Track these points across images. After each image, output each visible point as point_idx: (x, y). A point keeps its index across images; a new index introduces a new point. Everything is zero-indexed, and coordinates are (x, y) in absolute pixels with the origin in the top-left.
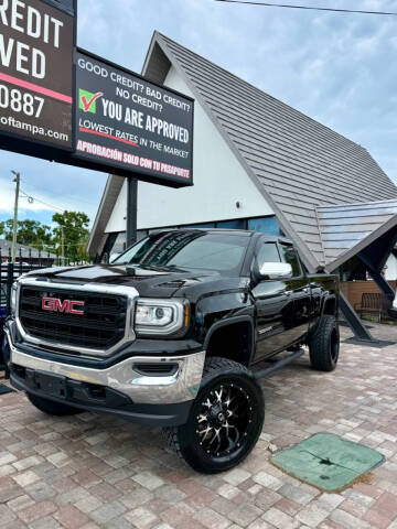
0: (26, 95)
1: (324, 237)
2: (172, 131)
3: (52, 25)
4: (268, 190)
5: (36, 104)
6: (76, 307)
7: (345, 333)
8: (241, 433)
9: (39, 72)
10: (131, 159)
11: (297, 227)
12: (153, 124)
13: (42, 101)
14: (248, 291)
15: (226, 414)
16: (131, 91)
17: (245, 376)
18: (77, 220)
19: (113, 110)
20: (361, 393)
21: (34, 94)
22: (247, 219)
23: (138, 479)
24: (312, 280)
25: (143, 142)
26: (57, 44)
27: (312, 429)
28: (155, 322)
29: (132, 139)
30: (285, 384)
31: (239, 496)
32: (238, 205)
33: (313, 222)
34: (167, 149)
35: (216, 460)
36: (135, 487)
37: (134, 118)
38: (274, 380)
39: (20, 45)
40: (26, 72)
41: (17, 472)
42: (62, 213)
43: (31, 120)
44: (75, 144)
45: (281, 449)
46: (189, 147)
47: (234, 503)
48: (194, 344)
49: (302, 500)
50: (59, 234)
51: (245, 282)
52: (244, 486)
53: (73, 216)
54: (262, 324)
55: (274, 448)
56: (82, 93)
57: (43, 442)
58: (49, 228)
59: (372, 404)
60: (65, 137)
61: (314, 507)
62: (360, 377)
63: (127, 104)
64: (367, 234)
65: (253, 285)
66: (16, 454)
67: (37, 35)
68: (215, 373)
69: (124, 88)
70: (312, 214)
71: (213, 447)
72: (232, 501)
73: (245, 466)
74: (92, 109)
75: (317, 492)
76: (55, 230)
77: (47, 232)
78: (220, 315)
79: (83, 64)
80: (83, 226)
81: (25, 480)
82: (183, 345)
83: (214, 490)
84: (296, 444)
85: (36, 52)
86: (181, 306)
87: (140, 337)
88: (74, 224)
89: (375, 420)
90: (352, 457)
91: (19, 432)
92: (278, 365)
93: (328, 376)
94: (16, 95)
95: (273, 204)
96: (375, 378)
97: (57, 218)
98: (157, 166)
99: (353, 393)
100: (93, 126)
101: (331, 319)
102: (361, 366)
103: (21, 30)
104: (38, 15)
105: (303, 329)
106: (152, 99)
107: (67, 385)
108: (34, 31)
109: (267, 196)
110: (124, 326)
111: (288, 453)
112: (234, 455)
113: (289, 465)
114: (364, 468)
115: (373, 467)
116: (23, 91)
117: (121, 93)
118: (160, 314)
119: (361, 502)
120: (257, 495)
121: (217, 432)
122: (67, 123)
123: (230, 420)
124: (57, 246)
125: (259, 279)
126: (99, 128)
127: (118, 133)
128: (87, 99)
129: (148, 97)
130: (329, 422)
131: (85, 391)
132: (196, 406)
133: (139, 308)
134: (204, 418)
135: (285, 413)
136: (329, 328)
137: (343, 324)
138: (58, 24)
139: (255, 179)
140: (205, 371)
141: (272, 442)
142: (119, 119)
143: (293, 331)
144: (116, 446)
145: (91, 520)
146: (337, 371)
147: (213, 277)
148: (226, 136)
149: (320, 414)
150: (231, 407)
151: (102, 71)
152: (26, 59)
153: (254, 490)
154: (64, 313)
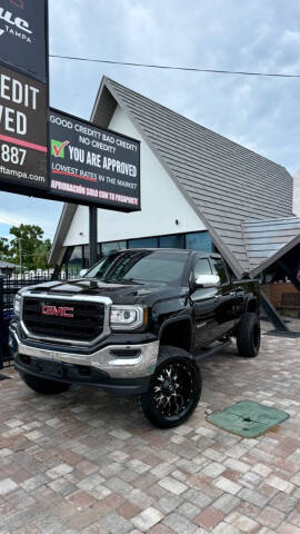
0: (13, 148)
1: (248, 248)
2: (123, 168)
3: (30, 92)
4: (202, 209)
5: (20, 155)
6: (67, 312)
7: (265, 326)
8: (185, 399)
9: (22, 129)
10: (92, 193)
11: (226, 241)
12: (109, 163)
13: (24, 152)
14: (187, 297)
15: (174, 386)
16: (91, 138)
17: (188, 359)
18: (32, 232)
19: (77, 154)
20: (276, 373)
21: (18, 147)
22: (185, 234)
23: (113, 433)
24: (238, 285)
25: (101, 178)
26: (34, 107)
27: (238, 399)
28: (123, 321)
29: (92, 176)
30: (218, 367)
31: (185, 442)
32: (177, 222)
33: (239, 235)
34: (120, 183)
35: (168, 419)
36: (112, 438)
37: (94, 160)
38: (209, 365)
39: (8, 110)
40: (13, 130)
41: (26, 432)
42: (18, 226)
43: (17, 167)
44: (50, 184)
45: (214, 412)
46: (137, 180)
47: (182, 446)
48: (151, 336)
49: (230, 443)
50: (17, 245)
51: (186, 290)
52: (188, 436)
53: (28, 229)
54: (199, 321)
55: (210, 411)
56: (54, 143)
57: (40, 412)
58: (7, 240)
59: (284, 380)
60: (42, 179)
61: (237, 447)
62: (277, 361)
63: (87, 149)
64: (283, 245)
65: (191, 292)
66: (22, 420)
67: (20, 101)
68: (166, 357)
69: (86, 136)
70: (239, 229)
71: (166, 410)
72: (181, 445)
73: (189, 423)
74: (62, 155)
75: (240, 438)
76: (12, 242)
77: (5, 243)
78: (168, 315)
79: (54, 120)
80: (38, 237)
81: (34, 436)
82: (144, 336)
83: (168, 439)
84: (226, 409)
85: (19, 114)
86: (141, 310)
87: (113, 332)
88: (29, 236)
89: (285, 391)
90: (265, 416)
91: (20, 406)
92: (211, 352)
93: (252, 361)
94: (6, 149)
95: (206, 222)
96: (289, 361)
97: (14, 231)
98: (113, 197)
99: (269, 372)
100: (62, 168)
101: (253, 316)
102: (278, 352)
103: (8, 98)
104: (20, 85)
105: (231, 324)
106: (107, 143)
107: (63, 367)
108: (17, 98)
109: (201, 215)
110: (102, 325)
111: (220, 415)
112: (182, 414)
113: (221, 423)
114: (274, 422)
115: (280, 422)
116: (11, 145)
117: (83, 140)
118: (127, 315)
119: (270, 443)
120: (198, 442)
121: (168, 399)
122: (43, 168)
123: (178, 390)
124: (15, 256)
125: (195, 287)
126: (66, 169)
127: (82, 172)
128: (57, 148)
129: (104, 142)
130: (250, 393)
131: (76, 371)
132: (153, 380)
133: (113, 312)
134: (158, 389)
135: (217, 388)
136: (252, 323)
137: (263, 319)
138: (35, 91)
139: (191, 201)
140: (159, 355)
141: (208, 408)
142: (82, 161)
143: (223, 326)
144: (94, 413)
145: (84, 459)
146: (259, 356)
147: (162, 287)
148: (166, 165)
149: (244, 389)
150: (177, 381)
151: (68, 125)
152: (12, 120)
153: (195, 438)
154: (59, 317)
